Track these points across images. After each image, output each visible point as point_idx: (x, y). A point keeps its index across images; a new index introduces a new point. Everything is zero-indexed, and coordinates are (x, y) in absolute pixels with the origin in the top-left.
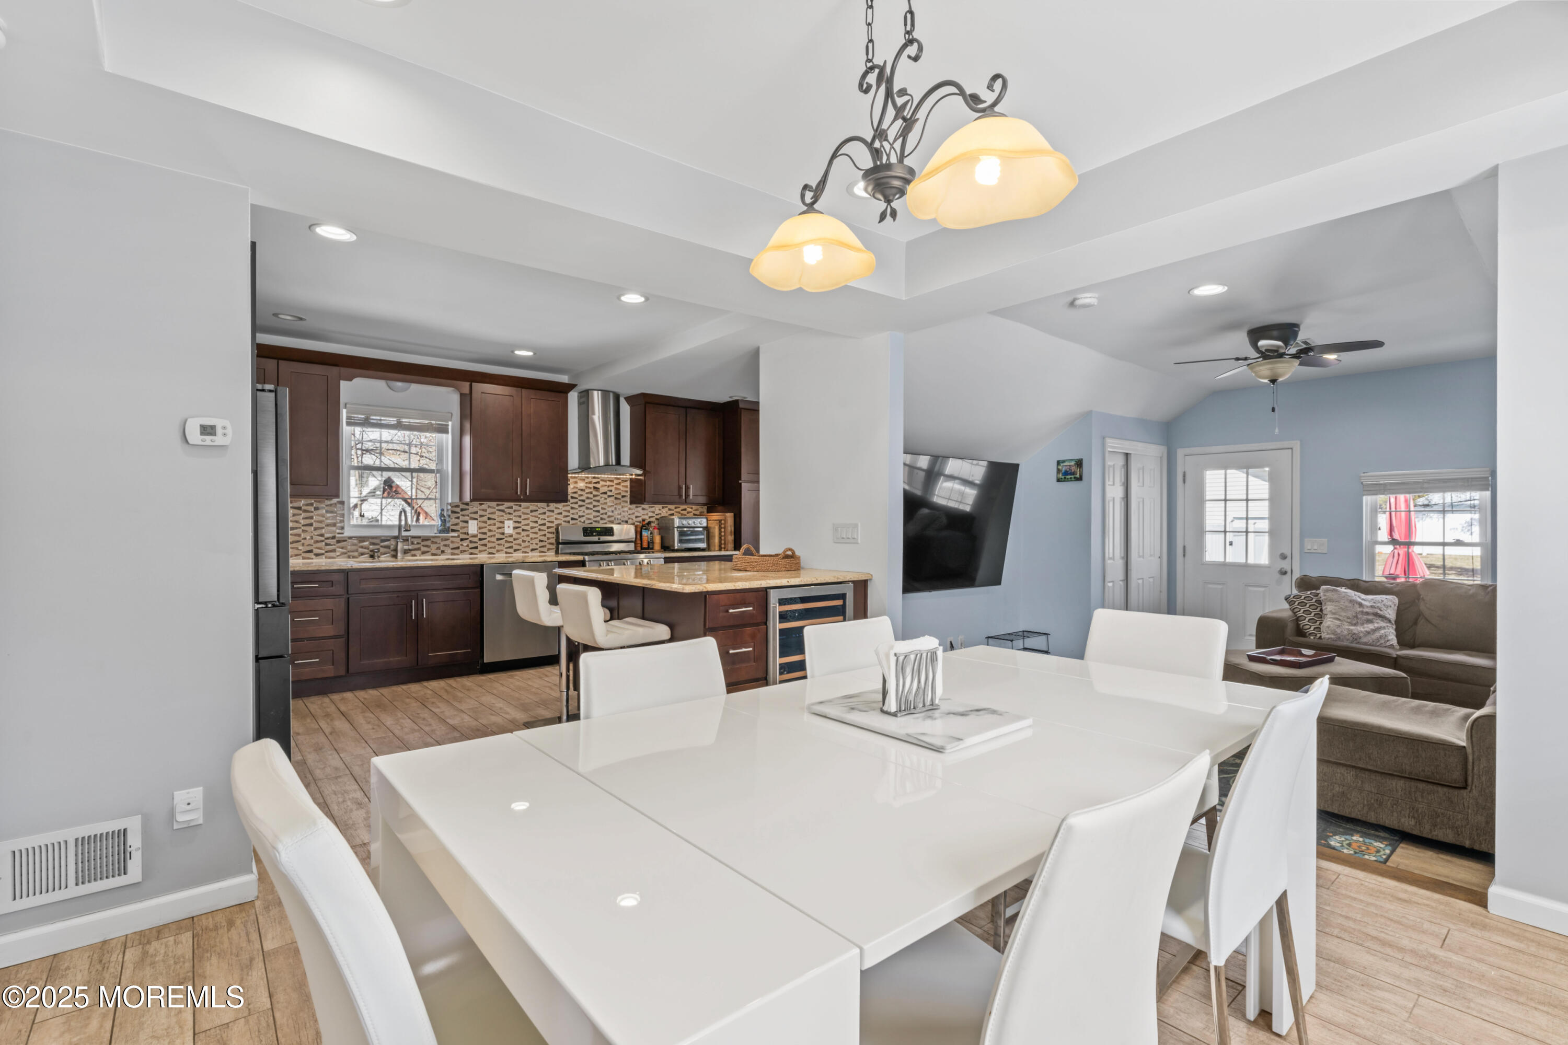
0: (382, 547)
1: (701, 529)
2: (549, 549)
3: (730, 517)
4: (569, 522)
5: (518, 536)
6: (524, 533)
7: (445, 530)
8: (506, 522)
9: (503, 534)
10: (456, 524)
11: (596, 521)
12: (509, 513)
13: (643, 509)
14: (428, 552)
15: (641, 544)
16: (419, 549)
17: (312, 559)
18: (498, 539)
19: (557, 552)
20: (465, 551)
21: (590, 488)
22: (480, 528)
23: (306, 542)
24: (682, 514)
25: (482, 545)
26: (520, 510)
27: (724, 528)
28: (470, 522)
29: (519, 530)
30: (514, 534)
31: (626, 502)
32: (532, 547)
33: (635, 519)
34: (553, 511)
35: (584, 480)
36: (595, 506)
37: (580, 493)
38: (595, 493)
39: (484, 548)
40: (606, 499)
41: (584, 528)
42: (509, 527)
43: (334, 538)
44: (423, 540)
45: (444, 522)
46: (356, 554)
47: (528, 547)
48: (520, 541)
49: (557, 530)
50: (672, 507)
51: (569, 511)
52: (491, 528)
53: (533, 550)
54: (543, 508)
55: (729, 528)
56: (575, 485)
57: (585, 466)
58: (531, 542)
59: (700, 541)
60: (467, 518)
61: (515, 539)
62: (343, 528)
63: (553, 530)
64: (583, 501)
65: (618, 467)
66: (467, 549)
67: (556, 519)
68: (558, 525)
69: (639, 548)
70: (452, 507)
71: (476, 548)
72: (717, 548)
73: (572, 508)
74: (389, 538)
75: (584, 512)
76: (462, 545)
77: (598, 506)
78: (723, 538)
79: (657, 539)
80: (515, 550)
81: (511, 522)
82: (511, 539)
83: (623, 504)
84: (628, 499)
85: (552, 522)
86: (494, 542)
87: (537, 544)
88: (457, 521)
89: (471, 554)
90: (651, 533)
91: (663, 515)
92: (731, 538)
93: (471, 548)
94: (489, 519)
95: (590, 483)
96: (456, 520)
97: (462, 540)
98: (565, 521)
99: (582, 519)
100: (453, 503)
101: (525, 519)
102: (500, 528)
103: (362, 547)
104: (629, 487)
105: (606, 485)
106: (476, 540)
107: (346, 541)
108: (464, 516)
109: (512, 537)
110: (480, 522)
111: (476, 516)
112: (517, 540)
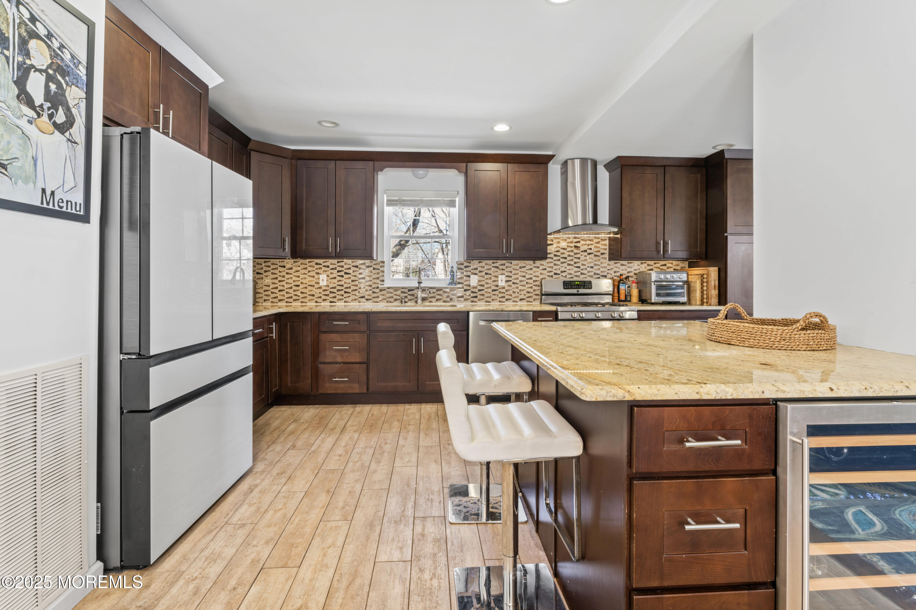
0: (409, 295)
1: (681, 283)
2: (534, 300)
3: (713, 272)
4: (552, 276)
5: (509, 288)
6: (514, 286)
7: (453, 282)
8: (500, 276)
9: (497, 286)
10: (462, 278)
11: (576, 276)
12: (502, 269)
13: (622, 265)
14: (441, 299)
15: (619, 297)
16: (434, 297)
17: (365, 303)
18: (493, 290)
19: (541, 303)
20: (467, 299)
21: (572, 247)
22: (479, 281)
23: (361, 291)
24: (662, 269)
25: (481, 295)
26: (511, 267)
27: (707, 282)
28: (472, 276)
29: (511, 283)
30: (506, 286)
31: (605, 258)
32: (521, 297)
33: (613, 274)
34: (538, 267)
35: (566, 240)
36: (575, 263)
37: (562, 251)
38: (576, 251)
39: (482, 297)
40: (586, 256)
41: (564, 282)
42: (502, 280)
43: (378, 288)
44: (437, 291)
45: (453, 276)
46: (392, 300)
47: (517, 297)
48: (510, 292)
49: (541, 282)
50: (651, 263)
51: (552, 267)
52: (488, 281)
53: (521, 300)
54: (531, 265)
55: (713, 283)
56: (558, 245)
57: (565, 227)
58: (520, 293)
59: (680, 294)
60: (469, 273)
61: (506, 291)
62: (383, 281)
63: (538, 283)
64: (565, 258)
65: (594, 226)
66: (469, 297)
67: (541, 274)
68: (542, 279)
69: (616, 301)
70: (458, 264)
71: (476, 297)
72: (698, 302)
73: (555, 265)
74: (414, 288)
75: (566, 268)
76: (465, 294)
77: (579, 262)
78: (705, 292)
79: (635, 292)
80: (507, 300)
81: (504, 276)
82: (504, 291)
83: (602, 260)
84: (607, 256)
85: (538, 277)
86: (490, 293)
87: (525, 295)
88: (462, 275)
89: (472, 302)
90: (629, 287)
91: (641, 270)
92: (714, 293)
93: (472, 297)
94: (486, 274)
95: (572, 242)
97: (465, 290)
98: (549, 276)
99: (564, 274)
100: (459, 261)
101: (515, 274)
102: (495, 281)
103: (396, 295)
104: (608, 245)
105: (586, 244)
106: (476, 290)
107: (385, 290)
108: (467, 271)
109: (505, 289)
110: (479, 276)
111: (476, 272)
112: (508, 291)
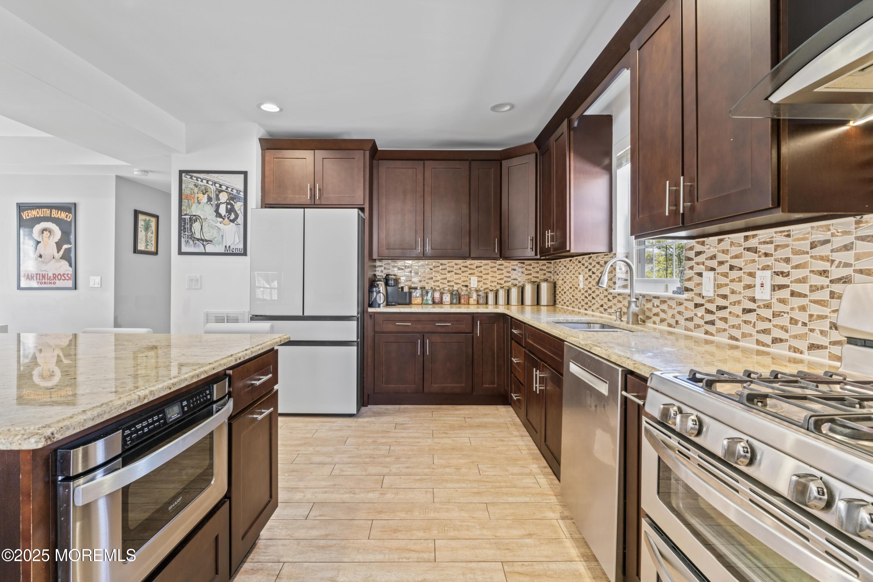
5: (782, 307)
6: (795, 302)
8: (759, 273)
9: (753, 300)
10: (691, 279)
12: (766, 255)
14: (665, 320)
16: (658, 314)
18: (746, 311)
20: (698, 326)
22: (719, 286)
25: (720, 319)
26: (787, 246)
28: (706, 274)
29: (785, 294)
30: (774, 301)
39: (723, 325)
42: (762, 285)
43: (611, 293)
44: (660, 302)
47: (803, 337)
48: (784, 321)
52: (735, 286)
53: (812, 347)
60: (702, 268)
61: (774, 315)
66: (702, 322)
70: (686, 250)
71: (712, 323)
76: (696, 315)
80: (775, 341)
81: (769, 273)
82: (767, 313)
86: (738, 316)
88: (691, 273)
89: (706, 332)
93: (706, 323)
94: (732, 268)
96: (691, 271)
97: (697, 306)
101: (797, 267)
102: (749, 287)
106: (712, 307)
107: (616, 297)
108: (698, 264)
109: (771, 308)
110: (718, 274)
111: (713, 263)
112: (779, 315)
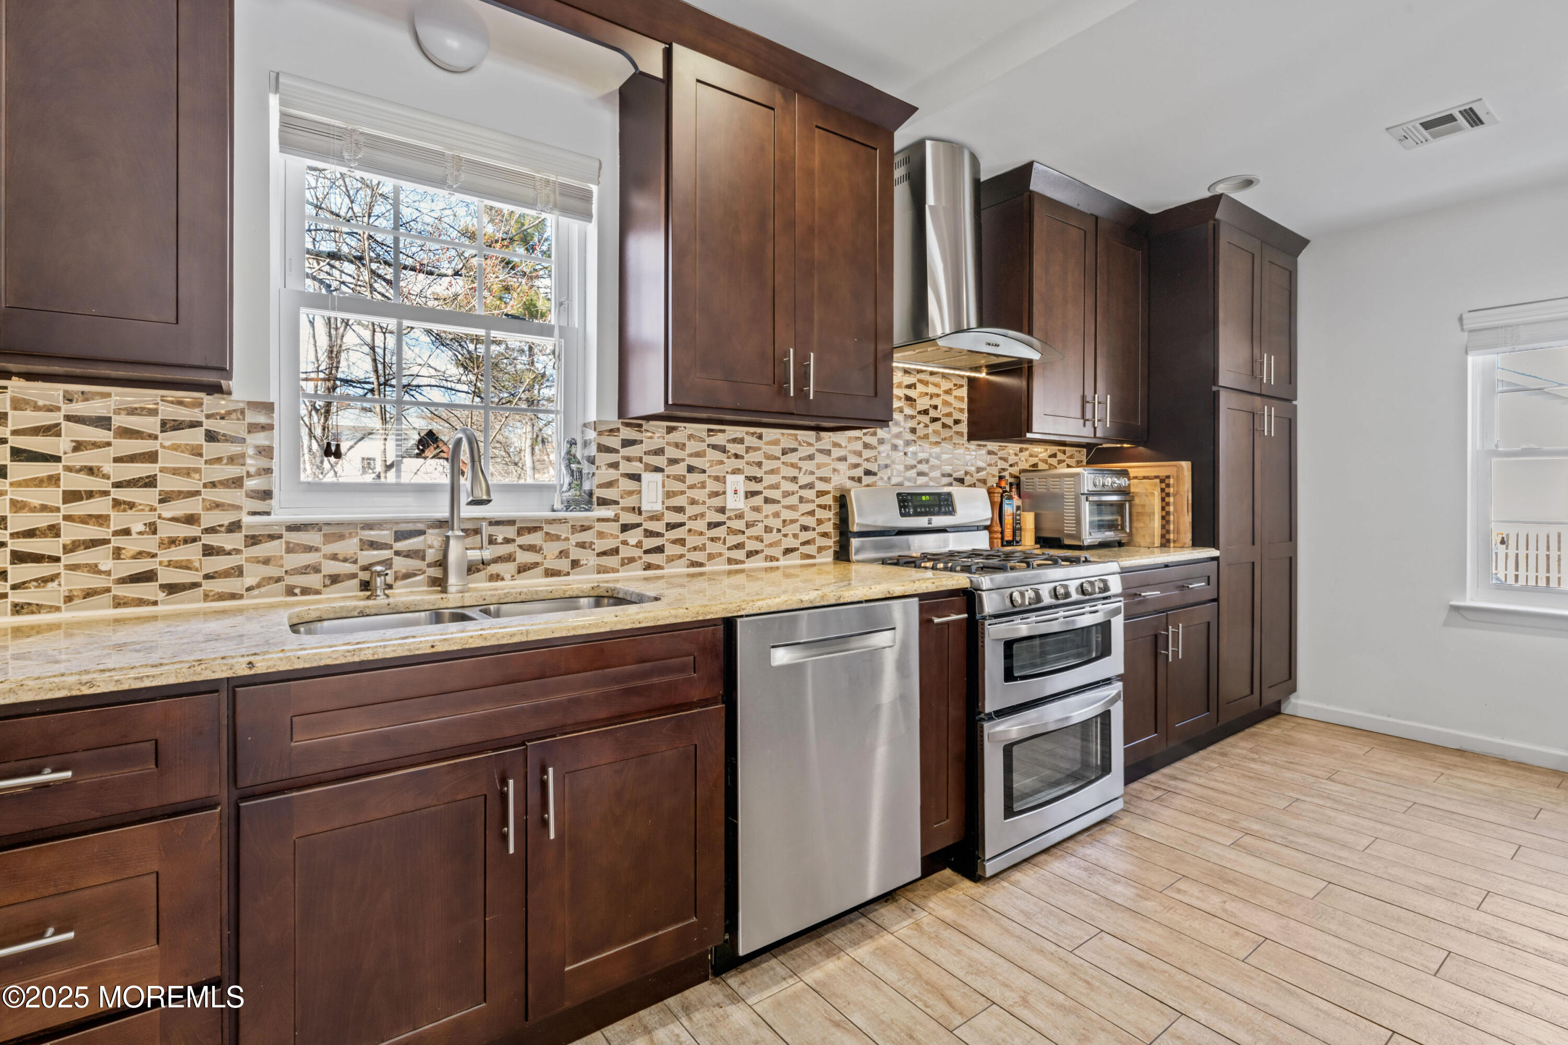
0: (397, 553)
2: (819, 549)
3: (1182, 470)
4: (859, 480)
5: (755, 516)
6: (769, 509)
8: (729, 478)
9: (722, 510)
10: (610, 484)
12: (737, 456)
13: (989, 452)
14: (536, 565)
15: (1002, 533)
16: (509, 558)
17: (155, 603)
18: (712, 525)
20: (631, 560)
22: (669, 495)
23: (130, 545)
25: (675, 542)
26: (759, 449)
27: (1172, 496)
28: (647, 477)
29: (758, 501)
30: (747, 509)
31: (960, 434)
32: (785, 543)
33: (984, 475)
34: (828, 452)
39: (677, 550)
40: (926, 426)
41: (895, 495)
42: (736, 492)
43: (235, 527)
44: (520, 532)
46: (313, 580)
47: (777, 543)
48: (758, 530)
49: (842, 499)
51: (862, 454)
52: (695, 494)
53: (788, 551)
54: (810, 444)
58: (784, 531)
60: (636, 467)
61: (748, 526)
62: (267, 495)
63: (830, 500)
66: (637, 553)
67: (836, 471)
68: (844, 488)
69: (998, 544)
70: (600, 433)
71: (660, 549)
74: (420, 526)
76: (625, 543)
79: (1027, 522)
80: (750, 554)
81: (741, 478)
83: (955, 439)
84: (964, 428)
86: (701, 534)
87: (795, 536)
88: (613, 474)
89: (648, 567)
93: (646, 552)
94: (691, 469)
95: (900, 385)
96: (612, 471)
97: (625, 528)
98: (853, 479)
100: (601, 422)
101: (772, 472)
102: (716, 494)
103: (334, 557)
104: (966, 399)
105: (927, 394)
106: (658, 526)
107: (280, 537)
108: (629, 459)
109: (743, 518)
110: (668, 477)
111: (660, 461)
112: (753, 525)
